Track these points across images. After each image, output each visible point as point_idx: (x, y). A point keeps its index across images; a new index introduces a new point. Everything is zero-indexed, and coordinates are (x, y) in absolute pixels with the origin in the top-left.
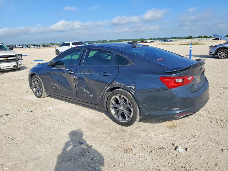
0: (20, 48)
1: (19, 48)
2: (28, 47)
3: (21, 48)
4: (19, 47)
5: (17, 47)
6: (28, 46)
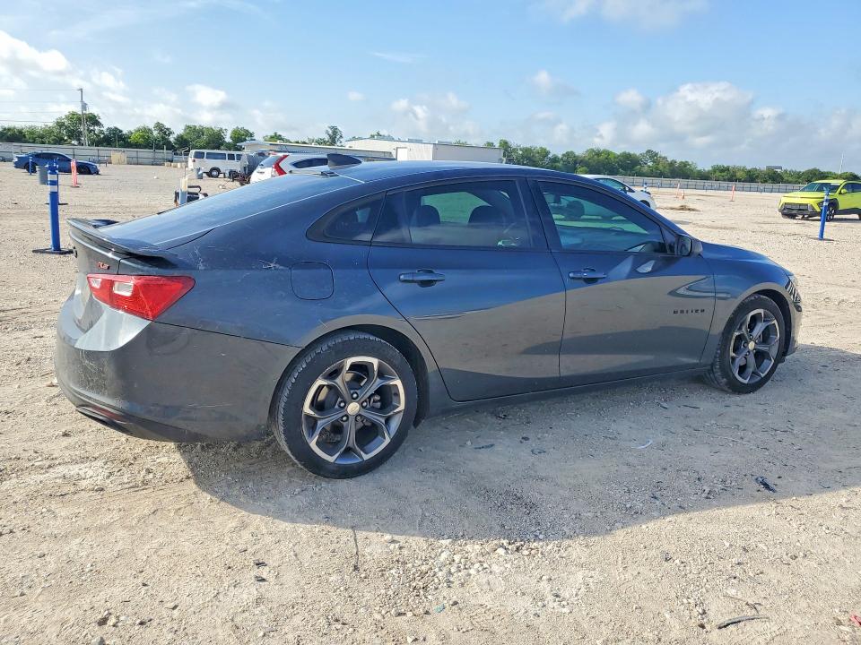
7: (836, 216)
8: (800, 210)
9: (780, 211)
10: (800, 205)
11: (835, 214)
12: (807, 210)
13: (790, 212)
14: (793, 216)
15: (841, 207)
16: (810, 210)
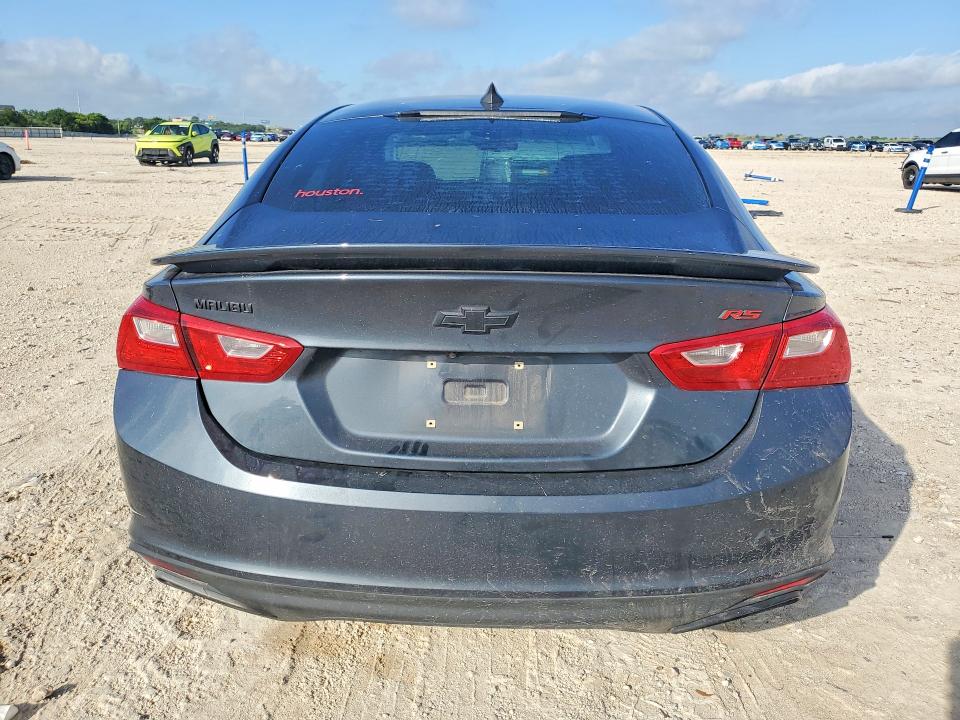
0: (835, 152)
1: (833, 149)
2: (874, 147)
3: (840, 149)
4: (836, 145)
5: (826, 144)
6: (875, 143)
7: (195, 160)
8: (160, 155)
9: (137, 157)
10: (160, 150)
11: (194, 157)
12: (167, 155)
13: (149, 158)
14: (154, 164)
15: (197, 150)
16: (171, 155)
